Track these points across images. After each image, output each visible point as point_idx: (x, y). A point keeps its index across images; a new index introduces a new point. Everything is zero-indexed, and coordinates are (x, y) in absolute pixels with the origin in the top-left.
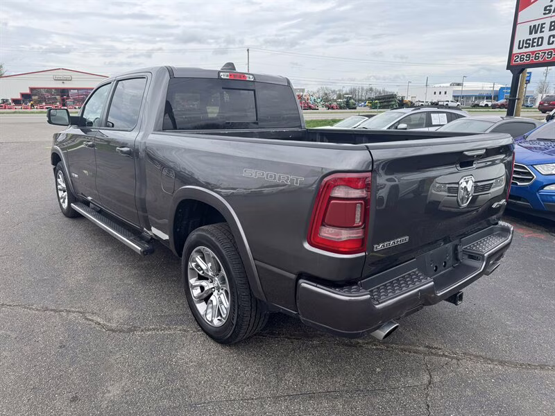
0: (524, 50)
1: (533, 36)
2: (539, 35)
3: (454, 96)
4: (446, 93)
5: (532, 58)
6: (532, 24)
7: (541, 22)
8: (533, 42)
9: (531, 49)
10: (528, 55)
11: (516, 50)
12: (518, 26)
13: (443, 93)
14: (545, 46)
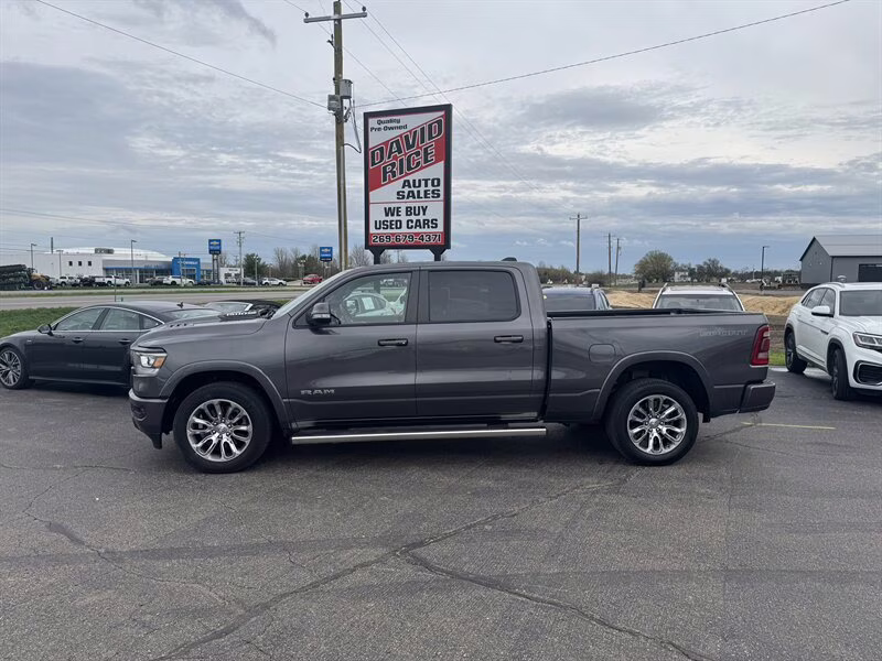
0: (382, 231)
1: (390, 218)
2: (395, 218)
3: (106, 270)
4: (90, 264)
5: (393, 240)
6: (387, 206)
7: (397, 205)
8: (391, 224)
9: (389, 231)
10: (388, 237)
11: (372, 230)
12: (371, 206)
13: (85, 263)
14: (404, 229)
